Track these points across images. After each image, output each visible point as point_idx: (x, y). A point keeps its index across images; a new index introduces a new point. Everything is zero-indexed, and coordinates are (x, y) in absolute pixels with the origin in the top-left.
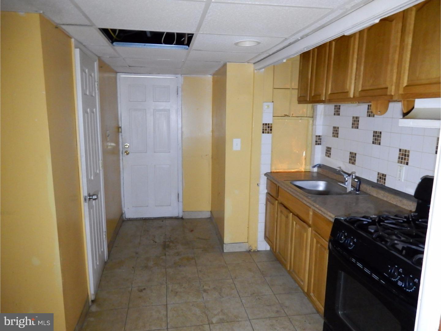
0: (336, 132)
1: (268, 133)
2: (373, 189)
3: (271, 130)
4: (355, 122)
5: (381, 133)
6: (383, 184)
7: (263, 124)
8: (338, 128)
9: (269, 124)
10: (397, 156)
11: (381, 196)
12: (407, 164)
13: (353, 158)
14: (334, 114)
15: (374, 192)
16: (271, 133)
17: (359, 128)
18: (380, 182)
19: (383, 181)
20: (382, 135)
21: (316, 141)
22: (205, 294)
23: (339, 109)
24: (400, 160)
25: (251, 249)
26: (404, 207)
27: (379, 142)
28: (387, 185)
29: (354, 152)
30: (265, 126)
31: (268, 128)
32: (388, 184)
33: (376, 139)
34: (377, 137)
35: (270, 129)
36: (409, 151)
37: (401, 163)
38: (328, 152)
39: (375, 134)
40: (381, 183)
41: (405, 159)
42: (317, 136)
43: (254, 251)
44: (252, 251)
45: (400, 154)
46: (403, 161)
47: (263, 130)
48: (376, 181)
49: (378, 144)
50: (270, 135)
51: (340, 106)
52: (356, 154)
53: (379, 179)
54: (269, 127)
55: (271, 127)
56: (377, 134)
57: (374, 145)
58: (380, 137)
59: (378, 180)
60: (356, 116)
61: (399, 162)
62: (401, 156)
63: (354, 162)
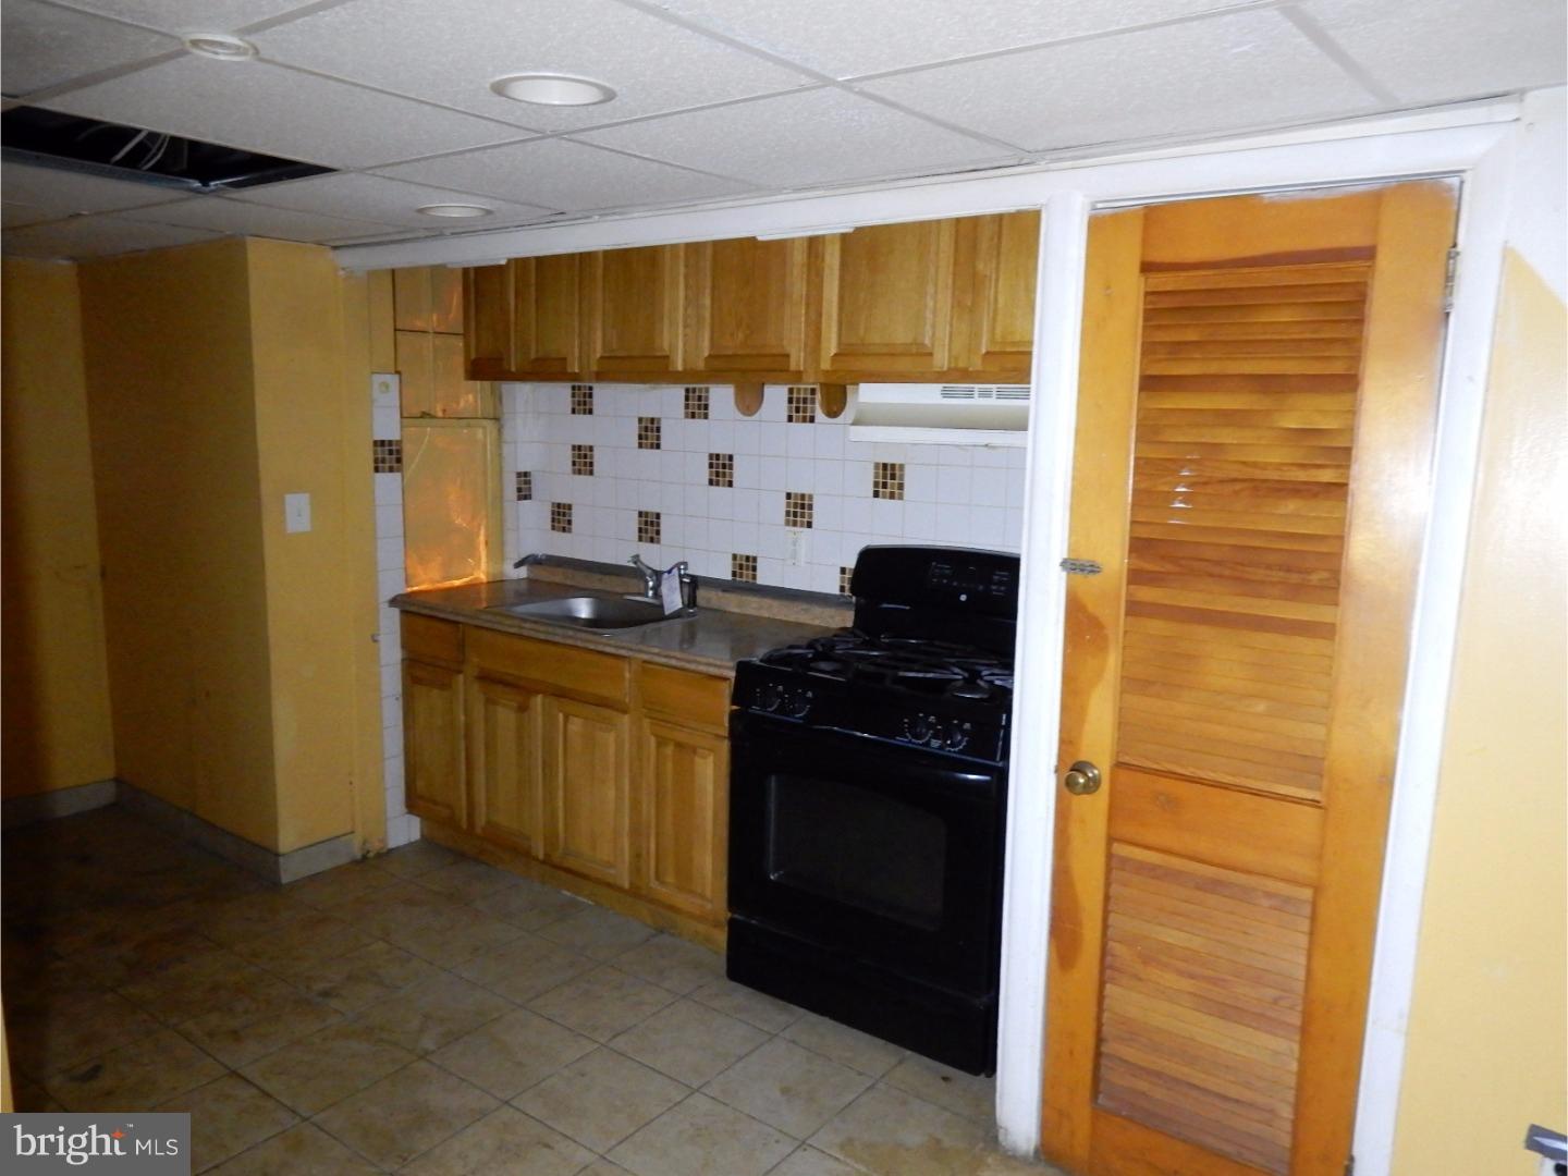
0: (583, 460)
1: (391, 470)
2: (727, 595)
3: (399, 460)
4: (646, 431)
5: (731, 458)
6: (751, 580)
7: (375, 443)
8: (591, 448)
9: (390, 442)
10: (783, 509)
11: (754, 608)
12: (809, 525)
13: (650, 526)
14: (574, 411)
15: (734, 604)
16: (399, 470)
17: (662, 446)
18: (741, 576)
19: (751, 572)
20: (736, 462)
21: (519, 490)
22: (334, 1003)
23: (591, 396)
24: (792, 518)
25: (368, 852)
26: (817, 622)
27: (727, 479)
28: (760, 581)
29: (652, 508)
30: (379, 449)
31: (389, 456)
32: (765, 577)
33: (717, 474)
34: (721, 469)
35: (394, 456)
36: (811, 497)
37: (795, 524)
38: (561, 517)
39: (714, 461)
40: (744, 579)
41: (803, 516)
42: (519, 475)
43: (379, 855)
44: (371, 855)
45: (788, 505)
46: (799, 519)
47: (376, 461)
48: (730, 578)
49: (727, 483)
50: (397, 476)
51: (591, 388)
52: (658, 516)
53: (738, 571)
54: (391, 452)
55: (399, 452)
56: (721, 462)
57: (714, 488)
58: (731, 467)
59: (734, 574)
60: (651, 416)
61: (787, 523)
62: (792, 510)
63: (654, 536)
